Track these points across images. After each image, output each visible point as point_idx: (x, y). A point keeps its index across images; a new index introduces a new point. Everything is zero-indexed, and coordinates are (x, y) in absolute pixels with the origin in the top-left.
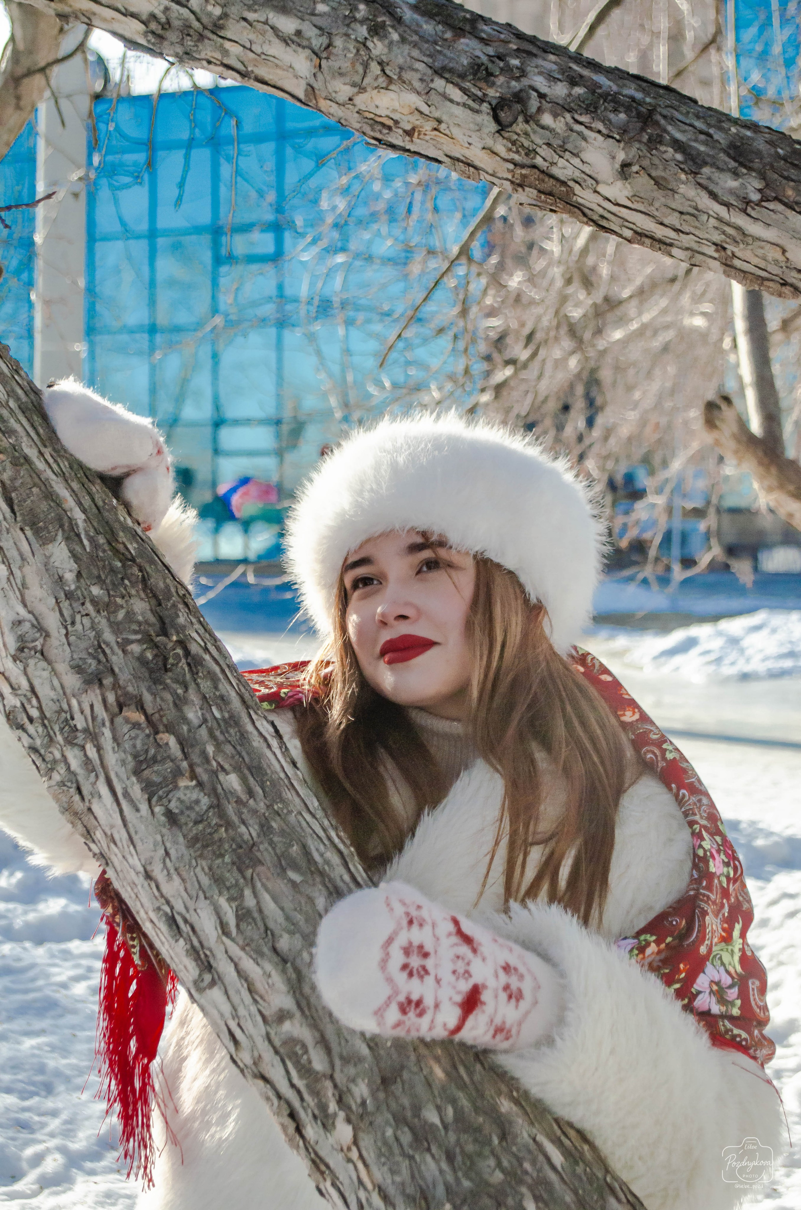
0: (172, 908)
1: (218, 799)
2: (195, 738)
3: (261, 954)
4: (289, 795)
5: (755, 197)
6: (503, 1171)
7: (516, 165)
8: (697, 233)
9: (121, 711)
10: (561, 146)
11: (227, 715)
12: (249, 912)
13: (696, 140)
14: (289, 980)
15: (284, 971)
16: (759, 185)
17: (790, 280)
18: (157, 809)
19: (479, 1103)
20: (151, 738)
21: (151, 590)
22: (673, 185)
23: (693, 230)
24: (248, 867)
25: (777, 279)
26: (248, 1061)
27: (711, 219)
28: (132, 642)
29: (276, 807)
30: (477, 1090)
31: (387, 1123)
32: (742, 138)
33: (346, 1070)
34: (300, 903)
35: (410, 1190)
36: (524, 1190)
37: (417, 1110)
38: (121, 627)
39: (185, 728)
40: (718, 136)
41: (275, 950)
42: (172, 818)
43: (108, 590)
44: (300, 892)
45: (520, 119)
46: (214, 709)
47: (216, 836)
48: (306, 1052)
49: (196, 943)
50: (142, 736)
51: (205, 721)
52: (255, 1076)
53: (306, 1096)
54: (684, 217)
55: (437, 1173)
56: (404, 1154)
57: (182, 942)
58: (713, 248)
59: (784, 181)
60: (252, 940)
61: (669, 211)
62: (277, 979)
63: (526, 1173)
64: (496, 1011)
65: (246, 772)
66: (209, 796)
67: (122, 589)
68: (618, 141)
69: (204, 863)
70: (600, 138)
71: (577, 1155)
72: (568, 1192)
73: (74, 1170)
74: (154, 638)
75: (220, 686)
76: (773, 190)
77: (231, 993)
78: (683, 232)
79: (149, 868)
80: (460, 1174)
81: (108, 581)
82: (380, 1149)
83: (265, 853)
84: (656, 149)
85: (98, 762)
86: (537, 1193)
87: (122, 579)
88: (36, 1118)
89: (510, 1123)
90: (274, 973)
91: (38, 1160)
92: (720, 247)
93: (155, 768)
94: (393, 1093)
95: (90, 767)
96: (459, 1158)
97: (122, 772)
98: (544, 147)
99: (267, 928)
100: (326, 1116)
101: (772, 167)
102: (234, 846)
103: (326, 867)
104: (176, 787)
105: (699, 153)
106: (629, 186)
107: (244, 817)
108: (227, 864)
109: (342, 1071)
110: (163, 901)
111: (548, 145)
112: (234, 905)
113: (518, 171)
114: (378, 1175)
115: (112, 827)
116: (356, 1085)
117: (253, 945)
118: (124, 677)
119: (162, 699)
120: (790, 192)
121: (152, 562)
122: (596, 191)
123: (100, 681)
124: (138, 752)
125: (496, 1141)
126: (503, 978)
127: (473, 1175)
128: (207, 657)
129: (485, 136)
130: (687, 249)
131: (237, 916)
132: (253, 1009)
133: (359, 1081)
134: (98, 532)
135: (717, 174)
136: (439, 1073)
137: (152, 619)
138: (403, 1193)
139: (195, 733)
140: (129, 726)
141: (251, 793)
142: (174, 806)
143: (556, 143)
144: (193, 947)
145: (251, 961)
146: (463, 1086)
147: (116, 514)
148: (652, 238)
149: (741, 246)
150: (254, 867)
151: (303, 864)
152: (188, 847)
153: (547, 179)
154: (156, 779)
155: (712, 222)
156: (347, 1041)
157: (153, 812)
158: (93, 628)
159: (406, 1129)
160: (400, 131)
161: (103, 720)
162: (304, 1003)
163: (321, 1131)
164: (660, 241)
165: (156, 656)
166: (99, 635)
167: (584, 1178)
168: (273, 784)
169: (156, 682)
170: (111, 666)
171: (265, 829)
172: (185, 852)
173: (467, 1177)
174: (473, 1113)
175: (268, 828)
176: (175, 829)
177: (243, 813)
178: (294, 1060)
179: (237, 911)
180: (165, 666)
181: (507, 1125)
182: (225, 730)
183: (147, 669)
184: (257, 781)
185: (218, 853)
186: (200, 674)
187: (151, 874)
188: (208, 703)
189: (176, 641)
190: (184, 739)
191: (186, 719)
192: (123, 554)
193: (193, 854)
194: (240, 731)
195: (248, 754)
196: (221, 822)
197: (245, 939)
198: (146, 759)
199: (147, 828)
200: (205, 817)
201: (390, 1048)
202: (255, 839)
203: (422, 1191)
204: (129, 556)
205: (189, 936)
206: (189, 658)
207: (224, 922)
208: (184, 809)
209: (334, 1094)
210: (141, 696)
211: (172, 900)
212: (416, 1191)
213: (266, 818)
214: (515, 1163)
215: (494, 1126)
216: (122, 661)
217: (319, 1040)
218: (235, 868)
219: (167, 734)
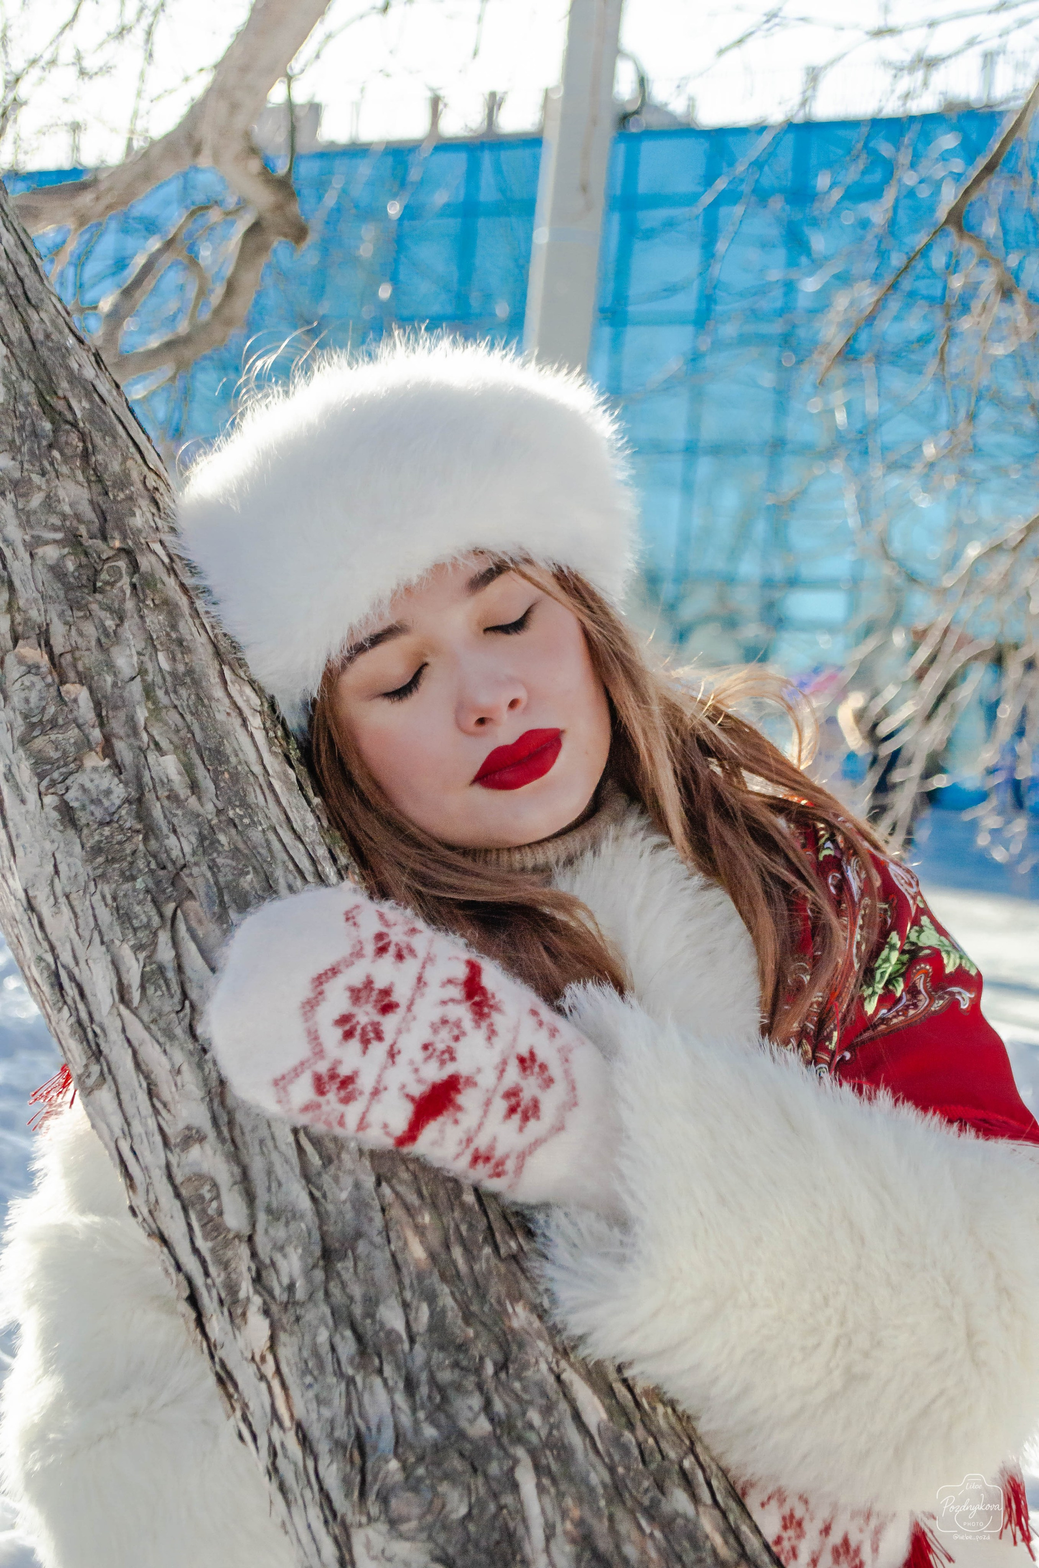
0: (56, 958)
1: (143, 794)
2: (121, 697)
3: (171, 1037)
4: (256, 797)
6: (492, 1420)
9: (15, 646)
12: (161, 969)
14: (204, 1081)
15: (200, 1066)
18: (48, 800)
19: (474, 1308)
20: (53, 691)
21: (96, 471)
24: (169, 899)
26: (145, 1211)
28: (47, 543)
29: (231, 813)
30: (477, 1285)
33: (272, 1232)
36: (520, 1452)
37: (372, 1303)
38: (33, 518)
39: (109, 679)
41: (193, 1033)
42: (67, 814)
43: (22, 463)
46: (161, 656)
47: (128, 848)
48: (217, 1197)
49: (84, 1015)
50: (40, 685)
51: (142, 671)
52: (153, 1235)
53: (212, 1270)
55: (387, 1410)
56: (339, 1373)
57: (65, 1012)
60: (161, 1014)
62: (189, 1075)
63: (531, 1426)
64: (480, 1125)
65: (193, 753)
66: (126, 785)
67: (46, 464)
69: (106, 889)
71: (637, 1415)
72: (600, 1466)
74: (84, 542)
75: (182, 625)
77: (125, 1097)
79: (31, 894)
80: (421, 1415)
81: (25, 449)
82: (306, 1363)
83: (200, 881)
86: (544, 1461)
87: (50, 446)
89: (521, 1346)
90: (185, 1068)
93: (53, 737)
94: (339, 1275)
96: (424, 1390)
97: (7, 739)
99: (185, 995)
100: (235, 1302)
102: (153, 865)
104: (80, 768)
107: (175, 821)
108: (139, 891)
109: (266, 1231)
110: (45, 945)
112: (142, 955)
114: (299, 1405)
116: (285, 1256)
117: (162, 1023)
118: (26, 594)
119: (81, 634)
121: (110, 432)
124: (31, 710)
125: (489, 1368)
126: (512, 1076)
127: (443, 1419)
128: (171, 582)
131: (144, 973)
132: (152, 1124)
133: (290, 1250)
134: (24, 377)
136: (417, 1251)
137: (89, 514)
139: (123, 688)
141: (194, 787)
142: (73, 797)
144: (79, 1022)
145: (157, 1047)
146: (451, 1276)
147: (67, 357)
150: (178, 901)
152: (85, 862)
154: (54, 755)
156: (280, 1185)
157: (42, 805)
159: (348, 1333)
162: (224, 1119)
163: (228, 1327)
165: (80, 567)
167: (635, 1452)
168: (235, 777)
169: (76, 605)
170: (9, 576)
171: (206, 843)
172: (81, 870)
173: (432, 1420)
174: (460, 1322)
175: (212, 843)
176: (71, 833)
177: (175, 815)
178: (198, 1207)
179: (144, 966)
180: (95, 584)
181: (514, 1348)
182: (170, 689)
183: (63, 585)
184: (209, 770)
185: (128, 873)
186: (149, 602)
187: (33, 901)
188: (154, 646)
189: (120, 550)
190: (105, 697)
191: (113, 666)
192: (60, 414)
193: (91, 873)
194: (197, 695)
195: (203, 729)
196: (139, 826)
197: (151, 1011)
198: (41, 721)
199: (33, 829)
200: (116, 817)
201: (344, 1202)
202: (188, 857)
203: (359, 1437)
204: (70, 417)
205: (75, 1002)
206: (137, 576)
207: (125, 982)
208: (87, 803)
209: (249, 1269)
210: (48, 625)
211: (57, 944)
212: (349, 1434)
213: (211, 827)
214: (515, 1407)
215: (494, 1347)
216: (28, 571)
217: (238, 1179)
218: (149, 898)
219: (78, 686)
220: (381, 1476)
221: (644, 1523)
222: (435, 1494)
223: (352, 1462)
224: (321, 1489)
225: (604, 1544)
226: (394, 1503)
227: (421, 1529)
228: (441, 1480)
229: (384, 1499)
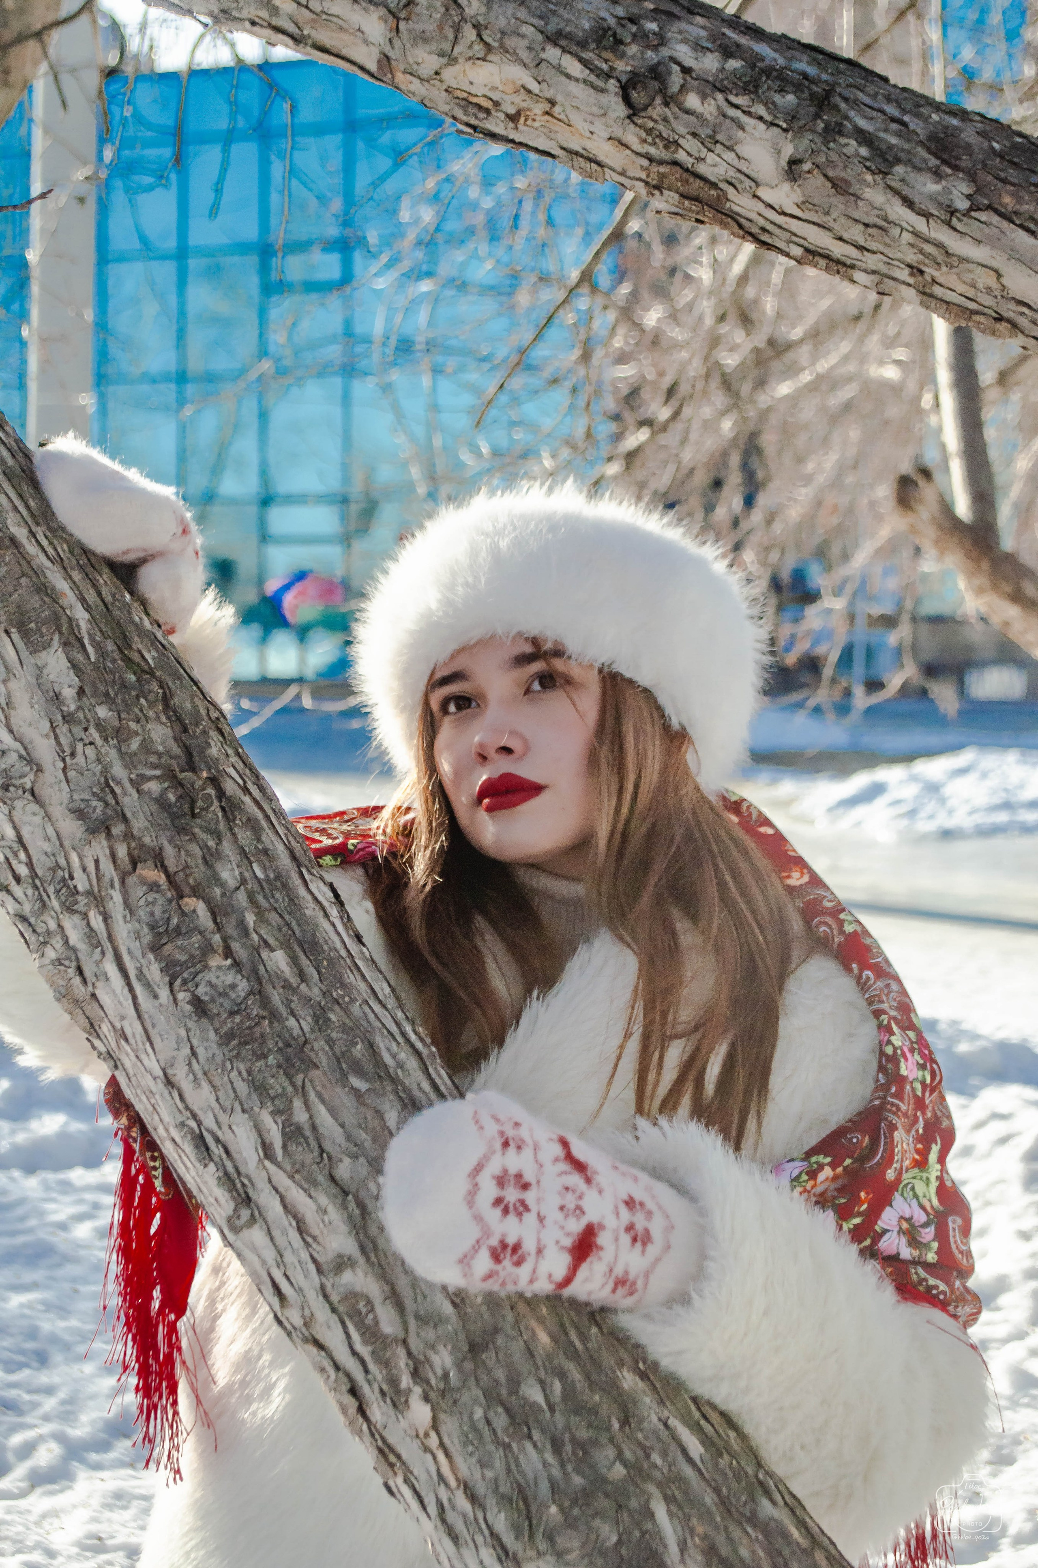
0: (199, 1124)
1: (261, 984)
2: (230, 904)
3: (316, 1184)
4: (351, 978)
5: (962, 204)
6: (625, 1464)
7: (651, 160)
8: (886, 251)
9: (134, 869)
10: (710, 137)
11: (272, 875)
12: (299, 1129)
13: (886, 130)
14: (350, 1217)
15: (344, 1206)
16: (966, 188)
17: (1005, 314)
18: (181, 996)
19: (594, 1377)
20: (174, 904)
21: (175, 711)
22: (856, 188)
23: (881, 247)
24: (298, 1072)
25: (990, 312)
26: (298, 1322)
27: (905, 235)
28: (150, 779)
29: (334, 994)
30: (593, 1361)
31: (476, 1401)
32: (946, 128)
33: (423, 1334)
34: (365, 1118)
35: (505, 1488)
36: (652, 1488)
37: (514, 1383)
38: (135, 759)
39: (218, 891)
40: (915, 124)
41: (332, 1178)
42: (200, 1007)
43: (118, 712)
44: (364, 1104)
45: (658, 100)
46: (255, 866)
47: (257, 1031)
48: (372, 1310)
49: (230, 1169)
50: (161, 901)
51: (244, 882)
52: (306, 1340)
53: (371, 1366)
54: (870, 230)
55: (540, 1466)
56: (497, 1442)
57: (212, 1166)
58: (907, 271)
59: (1000, 185)
60: (303, 1165)
61: (850, 222)
62: (334, 1214)
63: (655, 1466)
64: (616, 1257)
65: (296, 947)
66: (248, 979)
67: (136, 710)
68: (785, 130)
69: (242, 1066)
70: (762, 126)
71: (721, 1443)
72: (709, 1490)
73: (76, 1464)
74: (178, 774)
75: (264, 837)
76: (986, 196)
77: (276, 1233)
78: (868, 250)
79: (170, 1072)
80: (569, 1468)
81: (119, 700)
82: (467, 1436)
83: (320, 1054)
84: (834, 141)
85: (105, 935)
86: (669, 1493)
87: (137, 697)
88: (26, 1397)
89: (635, 1402)
90: (331, 1209)
91: (27, 1450)
92: (916, 270)
93: (179, 943)
94: (484, 1363)
95: (95, 941)
96: (568, 1448)
97: (135, 946)
98: (689, 137)
99: (322, 1150)
100: (398, 1392)
101: (985, 166)
102: (281, 1044)
103: (399, 1072)
104: (206, 968)
105: (891, 147)
106: (798, 190)
107: (293, 1006)
108: (271, 1066)
109: (418, 1335)
110: (188, 1114)
111: (695, 135)
112: (280, 1120)
113: (655, 169)
114: (464, 1470)
115: (123, 1018)
117: (305, 1173)
118: (139, 824)
120: (1007, 200)
121: (176, 676)
122: (755, 196)
123: (108, 829)
124: (156, 922)
125: (616, 1425)
126: (625, 1215)
127: (586, 1469)
128: (247, 799)
129: (611, 123)
130: (874, 272)
131: (284, 1134)
132: (305, 1255)
133: (440, 1348)
134: (105, 637)
135: (912, 175)
136: (544, 1338)
137: (176, 750)
138: (496, 1489)
139: (231, 896)
140: (145, 888)
141: (302, 976)
142: (201, 991)
143: (704, 132)
144: (227, 1174)
145: (302, 1192)
146: (574, 1356)
147: (129, 613)
148: (827, 257)
149: (944, 269)
150: (306, 1072)
151: (369, 1067)
152: (220, 1045)
153: (691, 180)
154: (182, 958)
155: (907, 237)
156: (425, 1296)
157: (175, 1000)
158: (99, 760)
159: (500, 1410)
160: (502, 116)
161: (112, 880)
162: (369, 1248)
163: (391, 1411)
164: (838, 262)
165: (180, 798)
166: (106, 770)
167: (730, 1474)
168: (332, 964)
169: (182, 830)
170: (122, 810)
171: (321, 1022)
172: (217, 1052)
173: (579, 1472)
174: (587, 1390)
175: (325, 1021)
176: (204, 1021)
177: (291, 1001)
178: (356, 1319)
179: (283, 1127)
180: (192, 811)
181: (630, 1405)
182: (269, 894)
183: (169, 814)
184: (310, 961)
185: (259, 1052)
186: (238, 822)
187: (173, 1079)
188: (248, 859)
189: (207, 778)
190: (217, 906)
191: (220, 879)
192: (138, 665)
193: (227, 1053)
194: (288, 896)
195: (299, 925)
196: (264, 1013)
197: (294, 1164)
198: (166, 931)
199: (168, 1020)
200: (243, 1007)
201: (481, 1305)
202: (308, 1035)
203: (521, 1490)
204: (146, 667)
205: (222, 1160)
206: (224, 800)
207: (267, 1141)
208: (216, 996)
209: (407, 1365)
210: (160, 849)
211: (200, 1113)
212: (512, 1489)
213: (322, 1008)
214: (640, 1453)
215: (614, 1406)
216: (137, 804)
217: (388, 1293)
218: (282, 1072)
219: (194, 899)
220: (544, 1518)
221: (749, 1530)
222: (590, 1527)
223: (519, 1512)
224: (492, 1534)
225: (725, 1550)
226: (559, 1540)
227: (583, 1557)
228: (593, 1517)
229: (550, 1537)
